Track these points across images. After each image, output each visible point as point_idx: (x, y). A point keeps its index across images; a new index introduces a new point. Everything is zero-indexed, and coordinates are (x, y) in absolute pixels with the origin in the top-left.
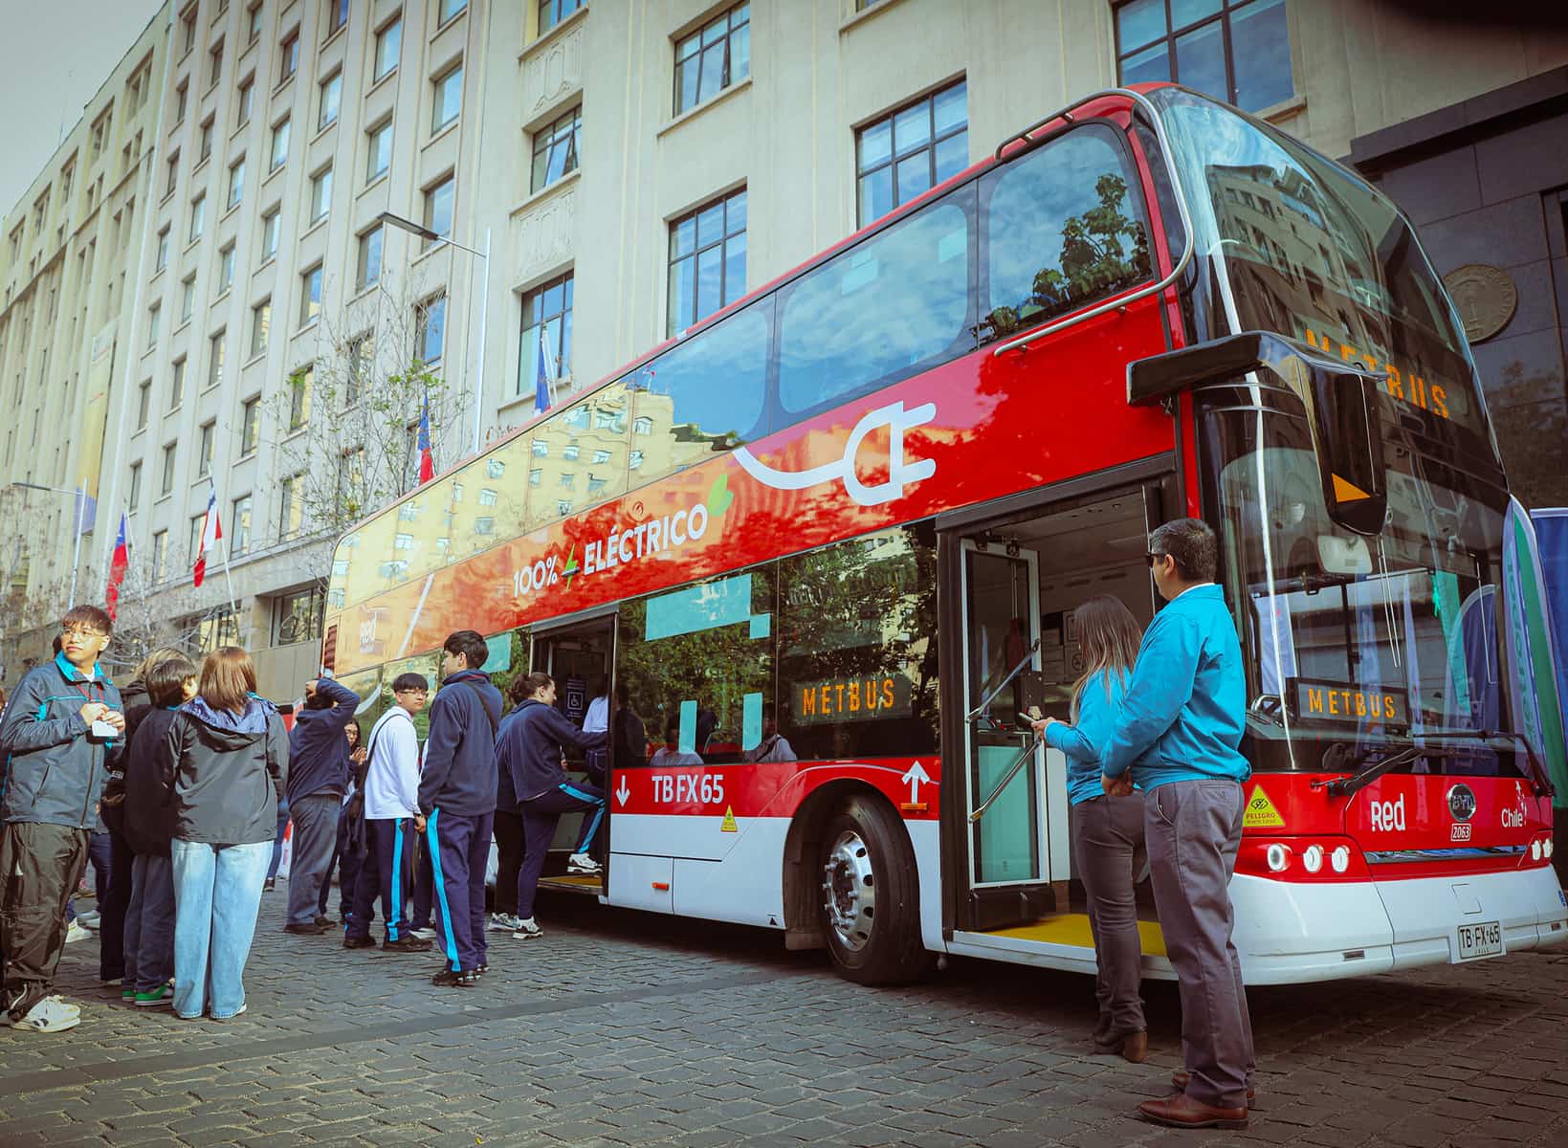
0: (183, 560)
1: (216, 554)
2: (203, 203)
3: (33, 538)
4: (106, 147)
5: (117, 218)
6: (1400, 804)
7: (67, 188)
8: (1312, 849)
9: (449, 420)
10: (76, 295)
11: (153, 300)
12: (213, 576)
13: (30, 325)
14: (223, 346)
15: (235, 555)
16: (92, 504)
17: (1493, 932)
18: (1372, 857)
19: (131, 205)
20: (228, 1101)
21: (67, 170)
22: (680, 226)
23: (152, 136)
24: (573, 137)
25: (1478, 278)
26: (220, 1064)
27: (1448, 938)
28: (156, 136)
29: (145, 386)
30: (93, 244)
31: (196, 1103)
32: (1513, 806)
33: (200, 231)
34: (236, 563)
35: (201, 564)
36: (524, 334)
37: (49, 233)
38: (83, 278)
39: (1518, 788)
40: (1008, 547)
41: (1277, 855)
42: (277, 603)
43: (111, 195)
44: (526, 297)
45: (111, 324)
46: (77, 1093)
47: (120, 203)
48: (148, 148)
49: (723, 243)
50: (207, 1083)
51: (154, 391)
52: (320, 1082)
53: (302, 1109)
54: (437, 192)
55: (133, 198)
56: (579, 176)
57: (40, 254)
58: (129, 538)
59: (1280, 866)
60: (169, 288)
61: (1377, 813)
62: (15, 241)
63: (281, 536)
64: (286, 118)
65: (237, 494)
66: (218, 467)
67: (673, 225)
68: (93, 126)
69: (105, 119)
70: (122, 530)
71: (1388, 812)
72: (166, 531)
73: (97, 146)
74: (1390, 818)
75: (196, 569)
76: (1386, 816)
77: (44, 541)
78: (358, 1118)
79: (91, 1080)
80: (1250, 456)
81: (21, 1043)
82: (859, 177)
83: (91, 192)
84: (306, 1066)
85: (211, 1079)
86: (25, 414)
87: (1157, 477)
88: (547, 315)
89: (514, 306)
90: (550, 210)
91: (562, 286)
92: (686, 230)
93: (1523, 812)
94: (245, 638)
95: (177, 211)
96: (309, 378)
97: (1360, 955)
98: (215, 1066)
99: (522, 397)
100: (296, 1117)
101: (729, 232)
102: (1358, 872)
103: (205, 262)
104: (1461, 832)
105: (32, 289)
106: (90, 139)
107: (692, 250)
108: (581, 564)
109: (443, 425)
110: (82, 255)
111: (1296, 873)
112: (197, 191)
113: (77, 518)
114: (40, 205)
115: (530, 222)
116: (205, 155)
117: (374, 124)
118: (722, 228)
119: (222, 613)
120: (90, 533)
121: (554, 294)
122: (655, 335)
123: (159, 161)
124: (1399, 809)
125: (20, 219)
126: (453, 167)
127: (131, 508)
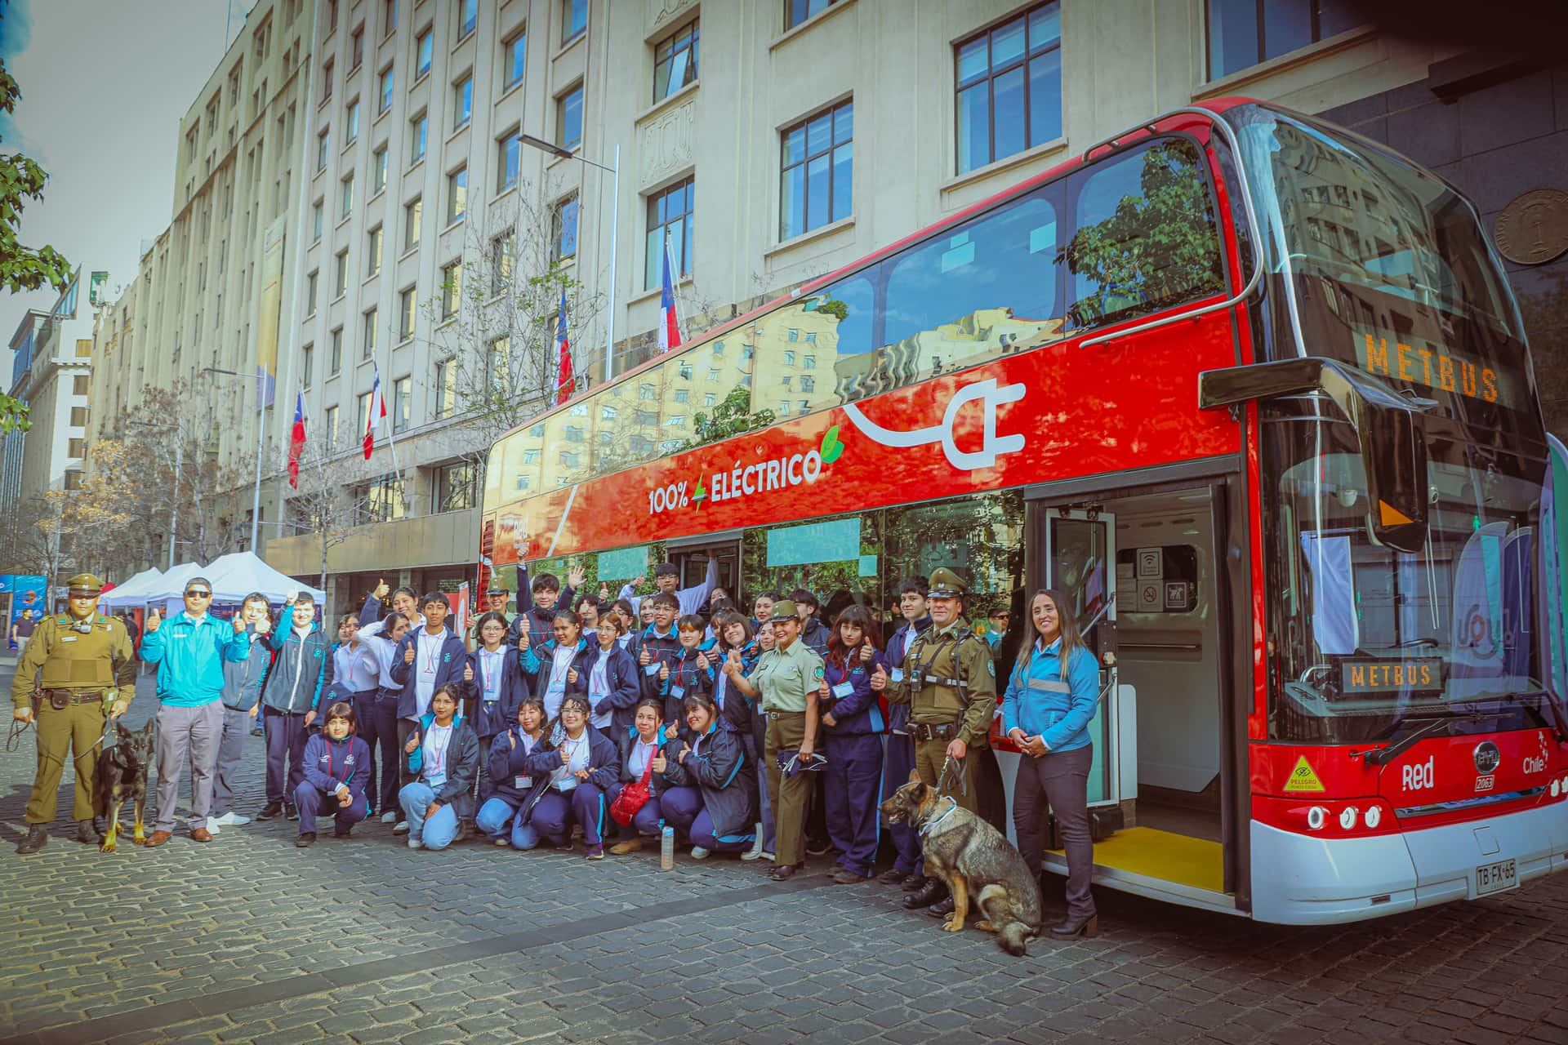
0: (353, 437)
1: (381, 429)
2: (357, 108)
3: (221, 414)
4: (268, 54)
5: (281, 121)
6: (1430, 765)
7: (235, 92)
8: (1349, 809)
9: (586, 320)
10: (248, 191)
11: (316, 197)
12: (380, 448)
13: (210, 217)
14: (380, 239)
15: (398, 430)
16: (272, 382)
17: (1510, 869)
18: (1402, 813)
19: (293, 109)
20: (444, 1012)
21: (234, 76)
22: (791, 134)
23: (309, 46)
24: (692, 49)
25: (1546, 201)
26: (432, 970)
27: (1467, 878)
28: (312, 43)
29: (313, 276)
30: (261, 144)
31: (418, 1014)
32: (1535, 753)
33: (355, 133)
34: (401, 436)
35: (369, 440)
36: (650, 234)
37: (221, 134)
38: (253, 176)
39: (1541, 737)
40: (1089, 512)
41: (1316, 815)
42: (437, 474)
43: (275, 99)
44: (651, 200)
45: (280, 220)
46: (323, 1002)
47: (283, 107)
48: (305, 55)
49: (831, 152)
50: (423, 993)
51: (321, 279)
52: (514, 992)
53: (502, 1023)
54: (568, 100)
55: (295, 102)
56: (698, 87)
57: (214, 152)
58: (305, 413)
59: (1318, 825)
60: (330, 185)
61: (1408, 774)
62: (192, 141)
63: (437, 413)
64: (429, 28)
65: (397, 375)
66: (380, 351)
67: (784, 133)
68: (255, 34)
69: (266, 28)
70: (299, 408)
71: (1418, 773)
72: (336, 406)
73: (260, 53)
74: (1420, 778)
75: (365, 445)
76: (1417, 776)
77: (232, 418)
78: (549, 1034)
79: (333, 988)
80: (1308, 462)
81: (271, 941)
82: (957, 92)
83: (256, 96)
84: (501, 973)
85: (427, 986)
86: (209, 297)
87: (1223, 475)
88: (670, 218)
89: (639, 208)
90: (672, 119)
91: (683, 189)
92: (797, 139)
93: (1544, 758)
94: (409, 504)
95: (334, 115)
96: (457, 271)
97: (1386, 899)
98: (428, 972)
99: (649, 292)
100: (499, 1032)
101: (836, 143)
102: (1388, 826)
103: (360, 159)
104: (1484, 782)
105: (209, 184)
106: (253, 47)
107: (802, 158)
108: (709, 491)
109: (580, 325)
110: (251, 155)
111: (1332, 830)
112: (351, 97)
113: (259, 394)
114: (212, 108)
115: (653, 129)
116: (357, 62)
117: (509, 34)
118: (829, 136)
119: (388, 481)
120: (270, 408)
121: (676, 197)
122: (769, 238)
123: (315, 68)
124: (1428, 770)
125: (194, 120)
126: (582, 77)
127: (306, 385)
